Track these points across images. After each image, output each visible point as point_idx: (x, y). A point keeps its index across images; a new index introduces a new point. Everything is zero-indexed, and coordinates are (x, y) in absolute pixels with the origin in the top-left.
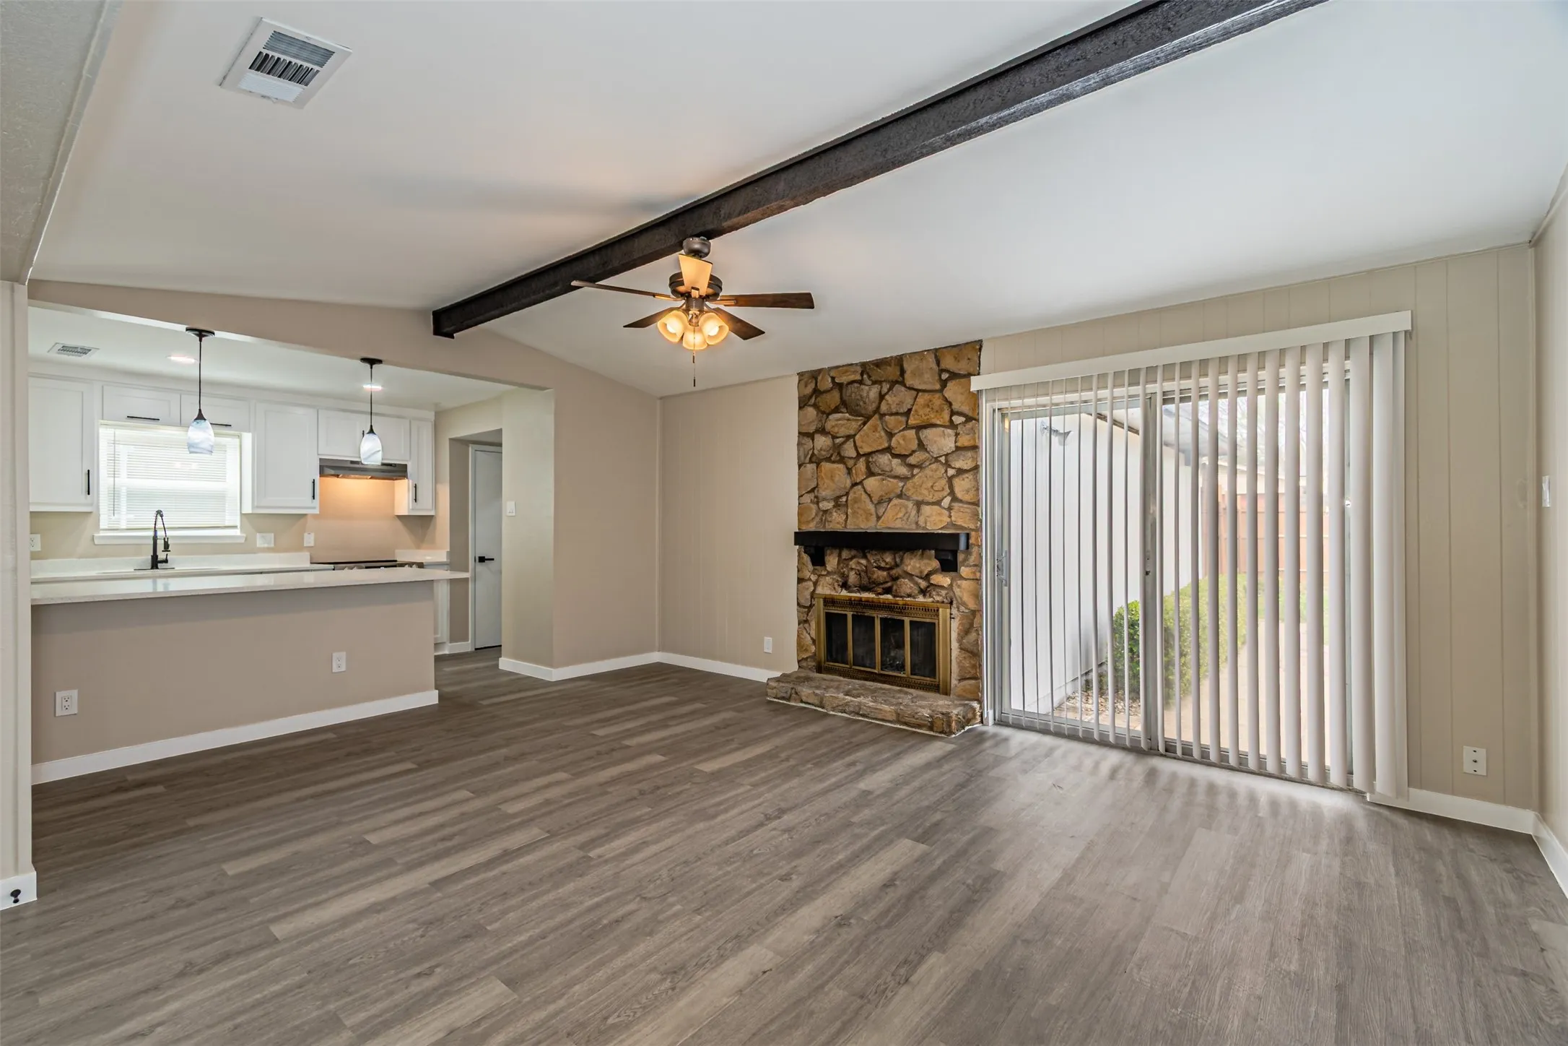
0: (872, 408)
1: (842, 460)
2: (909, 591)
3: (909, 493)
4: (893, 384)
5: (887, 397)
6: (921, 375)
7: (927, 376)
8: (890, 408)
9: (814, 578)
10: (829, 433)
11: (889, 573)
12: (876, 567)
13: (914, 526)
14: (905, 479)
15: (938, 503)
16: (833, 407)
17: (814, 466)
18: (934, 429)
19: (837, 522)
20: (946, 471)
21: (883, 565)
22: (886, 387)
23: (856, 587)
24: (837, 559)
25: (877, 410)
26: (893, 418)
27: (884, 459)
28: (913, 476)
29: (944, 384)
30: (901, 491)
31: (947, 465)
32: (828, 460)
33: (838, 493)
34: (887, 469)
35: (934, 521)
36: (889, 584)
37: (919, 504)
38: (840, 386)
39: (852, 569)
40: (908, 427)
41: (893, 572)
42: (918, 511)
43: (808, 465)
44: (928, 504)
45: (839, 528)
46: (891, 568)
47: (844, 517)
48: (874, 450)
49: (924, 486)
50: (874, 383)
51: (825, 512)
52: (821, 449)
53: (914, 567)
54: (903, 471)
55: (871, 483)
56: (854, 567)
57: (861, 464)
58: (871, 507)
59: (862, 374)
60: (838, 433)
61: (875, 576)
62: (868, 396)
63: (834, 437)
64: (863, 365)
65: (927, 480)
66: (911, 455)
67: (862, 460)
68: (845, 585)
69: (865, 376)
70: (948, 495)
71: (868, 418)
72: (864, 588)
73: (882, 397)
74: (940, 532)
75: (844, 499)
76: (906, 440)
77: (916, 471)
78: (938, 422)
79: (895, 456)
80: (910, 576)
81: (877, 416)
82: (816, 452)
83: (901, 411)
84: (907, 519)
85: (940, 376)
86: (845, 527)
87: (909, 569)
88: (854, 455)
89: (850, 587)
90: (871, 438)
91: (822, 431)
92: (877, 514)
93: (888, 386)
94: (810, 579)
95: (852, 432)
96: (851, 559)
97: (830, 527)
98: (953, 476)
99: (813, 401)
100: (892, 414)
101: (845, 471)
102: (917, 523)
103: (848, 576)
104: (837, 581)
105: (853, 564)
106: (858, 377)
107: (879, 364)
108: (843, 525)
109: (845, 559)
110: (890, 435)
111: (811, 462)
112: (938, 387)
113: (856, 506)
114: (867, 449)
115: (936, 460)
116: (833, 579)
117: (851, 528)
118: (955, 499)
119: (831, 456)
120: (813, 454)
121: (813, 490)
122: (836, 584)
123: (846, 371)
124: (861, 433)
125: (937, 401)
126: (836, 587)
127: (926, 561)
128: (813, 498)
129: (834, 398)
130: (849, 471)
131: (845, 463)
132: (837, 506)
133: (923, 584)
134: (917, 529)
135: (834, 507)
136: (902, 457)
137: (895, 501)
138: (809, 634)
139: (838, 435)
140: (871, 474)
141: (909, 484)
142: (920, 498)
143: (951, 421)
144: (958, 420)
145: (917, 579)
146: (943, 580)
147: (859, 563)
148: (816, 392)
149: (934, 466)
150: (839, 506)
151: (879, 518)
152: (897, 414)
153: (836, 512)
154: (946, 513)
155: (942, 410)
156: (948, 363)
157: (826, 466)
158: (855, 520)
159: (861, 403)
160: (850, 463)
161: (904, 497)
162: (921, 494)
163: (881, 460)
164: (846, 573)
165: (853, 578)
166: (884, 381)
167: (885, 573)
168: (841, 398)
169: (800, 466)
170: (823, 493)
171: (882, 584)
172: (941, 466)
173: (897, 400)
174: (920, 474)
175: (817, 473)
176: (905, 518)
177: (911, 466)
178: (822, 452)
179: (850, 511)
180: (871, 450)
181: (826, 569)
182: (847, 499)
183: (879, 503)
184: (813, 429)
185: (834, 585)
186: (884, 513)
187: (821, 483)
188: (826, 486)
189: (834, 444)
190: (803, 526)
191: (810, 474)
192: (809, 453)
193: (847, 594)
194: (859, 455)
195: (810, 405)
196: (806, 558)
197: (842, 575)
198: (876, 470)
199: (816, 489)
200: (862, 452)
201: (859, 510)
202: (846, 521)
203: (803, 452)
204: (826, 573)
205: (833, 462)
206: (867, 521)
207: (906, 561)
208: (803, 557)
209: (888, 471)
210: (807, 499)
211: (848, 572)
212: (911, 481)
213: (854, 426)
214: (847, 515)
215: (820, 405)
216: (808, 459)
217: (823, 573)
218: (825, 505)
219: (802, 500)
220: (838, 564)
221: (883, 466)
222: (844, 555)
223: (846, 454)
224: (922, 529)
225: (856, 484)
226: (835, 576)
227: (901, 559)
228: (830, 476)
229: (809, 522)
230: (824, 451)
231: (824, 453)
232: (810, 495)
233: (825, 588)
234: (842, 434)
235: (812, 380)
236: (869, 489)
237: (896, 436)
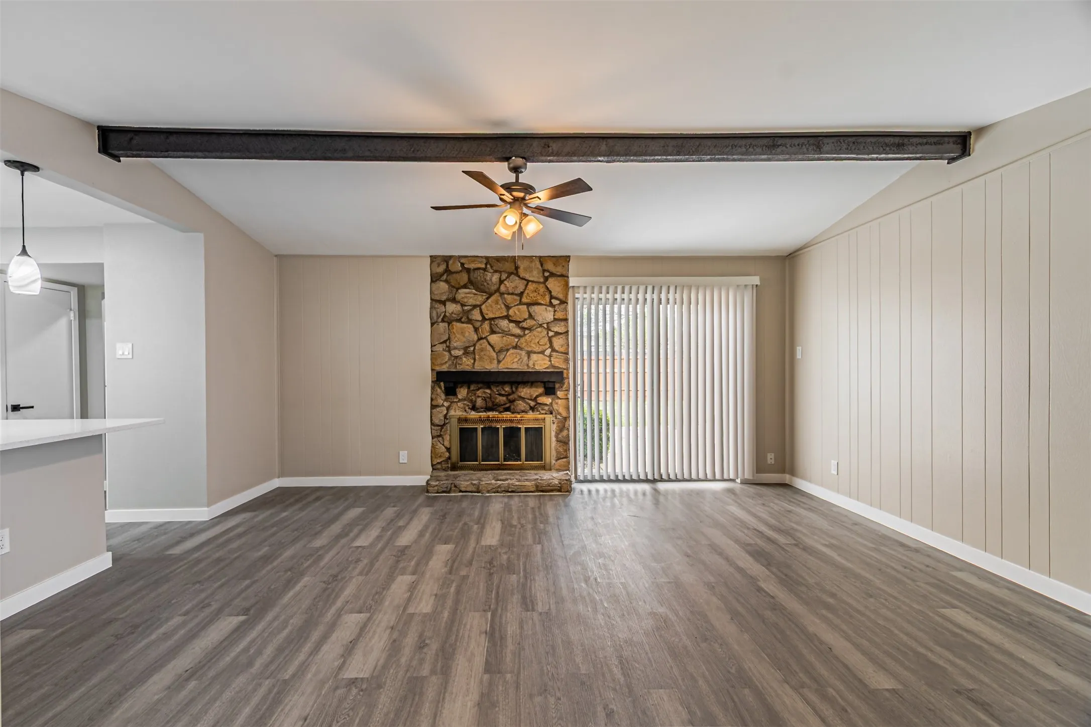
0: (494, 288)
1: (470, 321)
2: (523, 409)
3: (523, 346)
4: (510, 274)
5: (506, 282)
6: (531, 272)
7: (535, 273)
8: (508, 289)
9: (446, 404)
10: (459, 302)
11: (507, 398)
12: (498, 394)
13: (526, 367)
14: (519, 337)
15: (542, 352)
16: (462, 284)
17: (446, 325)
18: (539, 306)
19: (466, 364)
20: (548, 333)
21: (503, 392)
22: (504, 276)
23: (482, 408)
24: (466, 390)
25: (498, 290)
26: (510, 296)
27: (504, 323)
28: (525, 335)
29: (546, 279)
30: (516, 344)
31: (548, 329)
32: (459, 321)
33: (467, 345)
34: (506, 330)
35: (540, 363)
36: (508, 405)
37: (529, 353)
38: (468, 271)
39: (479, 397)
40: (521, 303)
41: (511, 397)
42: (529, 357)
43: (440, 324)
44: (535, 353)
45: (468, 369)
46: (509, 395)
47: (472, 361)
48: (496, 316)
49: (533, 342)
50: (496, 271)
51: (456, 357)
52: (452, 313)
53: (526, 393)
54: (518, 331)
55: (494, 338)
56: (480, 395)
57: (486, 326)
58: (494, 354)
59: (486, 264)
60: (467, 302)
61: (497, 401)
62: (491, 280)
63: (463, 305)
64: (487, 258)
65: (535, 337)
66: (523, 321)
67: (487, 322)
68: (474, 408)
69: (488, 266)
70: (549, 347)
71: (490, 295)
72: (488, 409)
73: (501, 282)
74: (544, 370)
75: (472, 349)
76: (518, 312)
77: (527, 332)
78: (542, 302)
79: (511, 321)
80: (523, 399)
81: (497, 294)
82: (447, 314)
83: (516, 292)
84: (521, 362)
85: (544, 274)
86: (473, 367)
87: (522, 394)
88: (480, 318)
89: (478, 409)
90: (493, 308)
91: (454, 300)
92: (497, 359)
93: (506, 275)
94: (443, 405)
95: (478, 303)
96: (478, 390)
97: (459, 368)
98: (552, 336)
99: (445, 277)
100: (509, 294)
101: (472, 329)
102: (528, 365)
103: (475, 401)
104: (468, 405)
105: (479, 393)
106: (483, 266)
107: (499, 259)
109: (473, 390)
110: (508, 308)
111: (443, 321)
112: (542, 280)
113: (482, 353)
114: (491, 316)
115: (541, 326)
116: (464, 404)
117: (478, 367)
118: (553, 350)
119: (461, 318)
120: (445, 316)
121: (445, 342)
122: (467, 408)
123: (474, 261)
124: (487, 304)
125: (542, 289)
126: (467, 410)
127: (534, 389)
128: (445, 348)
129: (464, 278)
130: (476, 330)
131: (472, 324)
132: (466, 353)
133: (532, 404)
134: (528, 368)
135: (464, 354)
136: (517, 323)
137: (511, 351)
138: (443, 445)
139: (467, 304)
140: (493, 332)
141: (522, 340)
142: (530, 349)
143: (551, 302)
144: (555, 302)
145: (527, 400)
146: (547, 400)
147: (485, 392)
148: (447, 271)
149: (539, 329)
150: (468, 353)
151: (499, 362)
152: (512, 294)
153: (465, 357)
154: (548, 359)
155: (545, 295)
156: (550, 266)
157: (457, 325)
158: (480, 363)
159: (485, 284)
160: (478, 324)
161: (518, 348)
162: (531, 346)
163: (501, 323)
164: (474, 399)
165: (479, 402)
166: (503, 271)
167: (504, 398)
168: (469, 279)
169: (432, 324)
170: (454, 344)
171: (502, 405)
172: (544, 330)
173: (513, 285)
174: (530, 334)
175: (449, 329)
176: (519, 362)
177: (524, 329)
178: (453, 315)
179: (477, 357)
180: (493, 316)
181: (457, 398)
182: (474, 349)
183: (499, 352)
184: (444, 298)
185: (465, 408)
186: (504, 358)
187: (452, 337)
188: (456, 339)
189: (463, 310)
190: (436, 367)
191: (442, 330)
192: (441, 315)
193: (477, 414)
194: (484, 319)
195: (441, 280)
196: (439, 390)
197: (471, 401)
198: (498, 330)
199: (448, 341)
200: (487, 317)
201: (484, 357)
202: (474, 364)
203: (434, 314)
204: (457, 400)
205: (463, 323)
206: (490, 364)
207: (520, 389)
208: (437, 390)
209: (506, 331)
210: (440, 348)
211: (476, 399)
212: (523, 338)
213: (480, 299)
214: (475, 360)
215: (451, 281)
216: (440, 320)
217: (455, 400)
218: (456, 353)
219: (435, 349)
220: (468, 394)
221: (502, 327)
222: (472, 387)
223: (474, 318)
224: (532, 369)
225: (482, 338)
226: (465, 402)
227: (517, 388)
228: (460, 332)
229: (442, 364)
230: (455, 314)
231: (455, 316)
232: (442, 345)
233: (457, 411)
234: (470, 304)
235: (442, 263)
236: (492, 342)
237: (512, 308)
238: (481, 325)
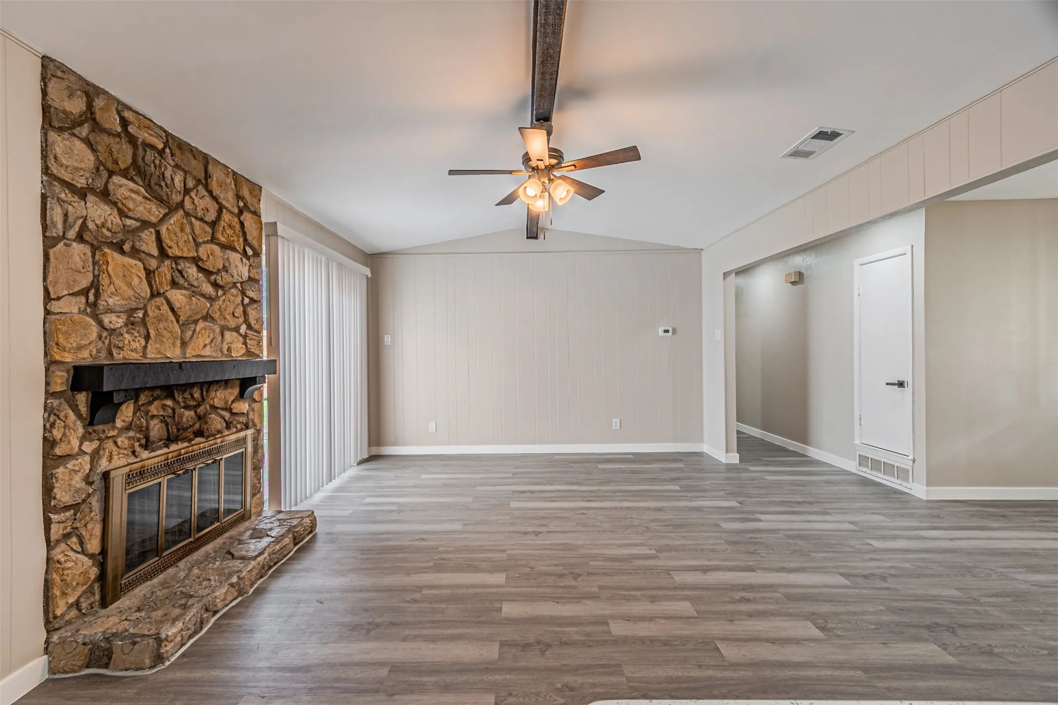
0: (176, 198)
1: (135, 253)
2: (218, 426)
3: (215, 316)
4: (199, 182)
5: (195, 195)
6: (226, 191)
7: (229, 195)
8: (196, 209)
9: (88, 447)
10: (113, 203)
11: (196, 412)
12: (184, 407)
13: (220, 354)
14: (211, 299)
15: (235, 329)
16: (123, 166)
17: (87, 250)
18: (235, 253)
19: (131, 348)
20: (243, 299)
21: (192, 402)
22: (190, 182)
23: (161, 440)
25: (180, 204)
26: (196, 222)
27: (192, 271)
28: (218, 297)
29: (240, 211)
30: (207, 313)
31: (243, 293)
32: (119, 247)
33: (134, 305)
34: (195, 284)
35: (236, 348)
36: (197, 426)
37: (223, 329)
38: (133, 141)
39: (153, 417)
40: (214, 241)
41: (201, 410)
42: (222, 336)
43: (75, 244)
44: (228, 329)
45: (135, 357)
46: (199, 405)
47: (143, 343)
48: (185, 255)
49: (227, 310)
50: (177, 166)
51: (112, 332)
52: (103, 225)
53: (220, 399)
54: (208, 289)
55: (178, 297)
56: (155, 413)
57: (166, 268)
58: (177, 328)
59: (164, 145)
60: (133, 211)
61: (184, 419)
62: (172, 179)
63: (122, 214)
64: (165, 132)
65: (228, 304)
66: (216, 273)
67: (167, 262)
68: (147, 444)
69: (169, 151)
70: (244, 322)
71: (170, 209)
72: (169, 440)
73: (186, 191)
74: (240, 359)
75: (140, 314)
76: (212, 256)
77: (219, 292)
78: (237, 247)
79: (200, 269)
80: (215, 409)
81: (181, 212)
82: (91, 225)
83: (206, 219)
84: (215, 345)
85: (238, 202)
86: (144, 355)
87: (215, 402)
88: (155, 252)
89: (154, 443)
90: (177, 237)
91: (105, 195)
92: (182, 338)
93: (193, 182)
94: (82, 452)
95: (153, 218)
96: (150, 403)
97: (118, 356)
98: (249, 305)
99: (83, 131)
100: (197, 218)
101: (143, 274)
102: (222, 350)
103: (147, 428)
105: (154, 409)
106: (160, 146)
107: (182, 145)
108: (141, 354)
109: (143, 405)
110: (197, 245)
111: (80, 238)
112: (236, 211)
113: (161, 326)
114: (178, 253)
115: (235, 285)
116: (129, 438)
117: (153, 355)
118: (249, 326)
119: (123, 242)
120: (85, 227)
121: (85, 292)
122: (137, 444)
123: (144, 127)
124: (167, 225)
125: (237, 226)
126: (137, 449)
127: (230, 390)
128: (83, 307)
129: (125, 155)
130: (149, 273)
131: (140, 260)
132: (130, 324)
133: (226, 416)
134: (221, 357)
135: (126, 325)
136: (207, 273)
137: (201, 325)
138: (83, 552)
139: (130, 214)
140: (174, 284)
141: (216, 306)
142: (223, 323)
143: (244, 249)
144: (250, 251)
145: (221, 412)
146: (243, 406)
147: (164, 407)
149: (233, 291)
150: (133, 323)
151: (184, 344)
152: (202, 220)
153: (127, 332)
154: (241, 339)
155: (240, 236)
156: (245, 193)
157: (115, 257)
158: (158, 346)
159: (163, 184)
160: (153, 264)
161: (209, 319)
162: (224, 318)
163: (188, 270)
164: (145, 424)
166: (189, 172)
167: (192, 413)
168: (134, 161)
169: (49, 243)
170: (110, 300)
171: (190, 427)
172: (239, 293)
173: (203, 204)
174: (224, 297)
175: (95, 263)
176: (213, 344)
177: (216, 285)
178: (104, 231)
179: (152, 333)
180: (180, 255)
181: (114, 428)
182: (146, 314)
183: (183, 324)
184: (81, 183)
185: (133, 446)
186: (191, 337)
187: (104, 281)
188: (112, 289)
189: (124, 226)
190: (66, 354)
191: (77, 262)
192: (75, 222)
193: (153, 454)
194: (163, 253)
195: (74, 135)
196: (72, 416)
197: (140, 429)
198: (181, 281)
199: (93, 291)
200: (170, 252)
201: (165, 333)
202: (145, 347)
203: (56, 214)
204: (114, 433)
205: (122, 252)
206: (172, 348)
207: (212, 394)
208: (66, 417)
209: (195, 287)
210: (72, 306)
211: (147, 423)
212: (217, 303)
213: (154, 212)
214: (147, 337)
215: (99, 148)
216: (72, 234)
217: (112, 433)
218: (115, 321)
219: (55, 307)
220: (135, 413)
221: (191, 279)
222: (143, 399)
223: (144, 248)
224: (227, 357)
225: (159, 294)
226: (131, 434)
227: (207, 391)
228: (121, 274)
229: (80, 348)
230: (109, 230)
231: (108, 234)
232: (78, 299)
233: (115, 457)
234: (138, 215)
235: (79, 92)
236: (177, 305)
237: (203, 246)
238: (158, 267)
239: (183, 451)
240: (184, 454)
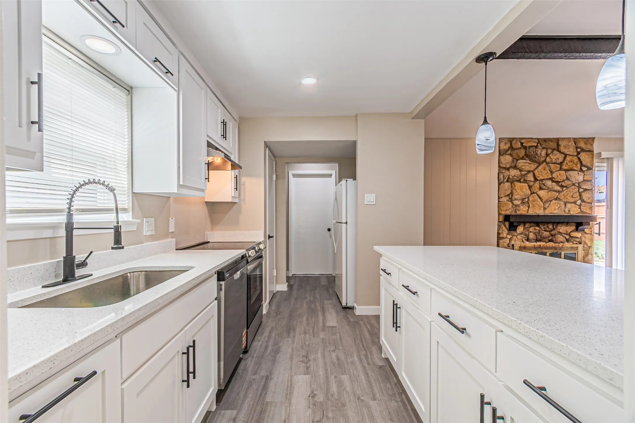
0: (542, 159)
1: (525, 181)
2: (562, 240)
3: (562, 198)
4: (554, 150)
5: (550, 155)
6: (569, 148)
7: (571, 149)
8: (552, 160)
9: (509, 237)
10: (518, 169)
11: (550, 233)
12: (544, 231)
13: (563, 213)
14: (559, 192)
15: (575, 203)
16: (521, 156)
17: (509, 184)
18: (573, 172)
19: (523, 210)
20: (579, 190)
21: (548, 229)
22: (549, 151)
23: (534, 240)
24: (523, 228)
25: (545, 161)
26: (553, 165)
27: (549, 183)
28: (563, 191)
29: (579, 153)
30: (557, 197)
31: (579, 187)
32: (519, 181)
33: (524, 197)
34: (551, 187)
35: (574, 210)
36: (550, 238)
37: (565, 204)
38: (525, 148)
39: (531, 232)
40: (561, 169)
41: (553, 232)
42: (565, 205)
43: (506, 183)
44: (569, 203)
45: (524, 213)
46: (552, 231)
47: (527, 208)
48: (545, 178)
49: (569, 195)
50: (544, 148)
51: (516, 206)
52: (514, 176)
53: (564, 230)
54: (559, 188)
55: (542, 193)
56: (532, 231)
57: (537, 185)
58: (542, 204)
59: (538, 143)
60: (524, 169)
61: (544, 235)
62: (541, 154)
63: (521, 171)
64: (538, 139)
65: (570, 192)
66: (562, 182)
67: (538, 182)
68: (528, 240)
69: (539, 145)
70: (580, 199)
71: (540, 164)
72: (537, 240)
73: (547, 155)
74: (576, 215)
75: (527, 200)
76: (560, 175)
77: (564, 189)
78: (576, 169)
79: (553, 181)
80: (560, 233)
81: (545, 163)
82: (511, 177)
83: (558, 162)
84: (560, 209)
85: (577, 150)
86: (528, 212)
87: (561, 231)
88: (533, 180)
89: (530, 240)
90: (542, 173)
91: (515, 167)
92: (544, 207)
93: (551, 151)
94: (506, 238)
95: (532, 169)
96: (530, 227)
97: (518, 213)
98: (582, 192)
99: (509, 152)
100: (552, 163)
101: (528, 187)
102: (564, 211)
103: (528, 235)
104: (525, 238)
105: (531, 229)
106: (535, 145)
107: (545, 140)
108: (527, 212)
109: (527, 228)
110: (552, 173)
111: (507, 181)
112: (576, 154)
113: (534, 203)
114: (542, 178)
115: (574, 185)
116: (521, 237)
117: (531, 212)
118: (583, 201)
119: (521, 179)
120: (509, 178)
121: (508, 195)
122: (524, 239)
123: (531, 141)
124: (538, 170)
125: (575, 160)
126: (524, 241)
127: (569, 227)
128: (508, 199)
129: (522, 152)
130: (530, 187)
131: (527, 183)
132: (523, 203)
133: (567, 237)
134: (565, 213)
135: (521, 203)
136: (557, 182)
137: (554, 201)
140: (541, 189)
141: (562, 194)
142: (566, 200)
143: (581, 168)
144: (584, 169)
145: (564, 235)
146: (578, 235)
147: (535, 229)
148: (511, 148)
149: (573, 187)
150: (524, 203)
151: (545, 209)
152: (555, 163)
153: (522, 205)
154: (578, 207)
155: (577, 164)
156: (582, 145)
157: (518, 184)
158: (533, 209)
159: (537, 156)
160: (532, 183)
161: (558, 199)
162: (567, 199)
163: (547, 183)
164: (527, 234)
165: (532, 236)
166: (549, 148)
167: (548, 233)
168: (526, 153)
169: (499, 184)
170: (516, 196)
171: (547, 238)
172: (576, 187)
173: (555, 157)
174: (567, 190)
175: (511, 187)
176: (559, 209)
177: (562, 186)
178: (515, 177)
179: (531, 205)
180: (543, 178)
181: (516, 233)
182: (528, 200)
183: (545, 202)
184: (508, 166)
185: (522, 239)
186: (548, 206)
187: (514, 191)
188: (517, 193)
189: (521, 174)
190: (503, 212)
191: (507, 187)
192: (506, 177)
193: (530, 243)
194: (536, 179)
195: (507, 154)
196: (504, 228)
197: (526, 235)
198: (544, 187)
199: (511, 195)
200: (538, 179)
201: (536, 205)
202: (528, 210)
203: (501, 177)
204: (517, 234)
205: (521, 182)
206: (539, 210)
207: (559, 227)
208: (503, 228)
209: (551, 188)
210: (504, 199)
211: (528, 233)
212: (562, 193)
213: (533, 166)
214: (529, 207)
215: (514, 155)
216: (505, 180)
217: (515, 234)
218: (516, 202)
219: (501, 200)
220: (524, 230)
221: (548, 186)
222: (527, 226)
223: (528, 179)
224: (567, 214)
225: (534, 193)
226: (522, 236)
227: (556, 226)
228: (520, 188)
229: (507, 210)
230: (516, 177)
231: (516, 178)
232: (507, 197)
233: (517, 241)
234: (526, 170)
235: (508, 142)
236: (541, 196)
237: (555, 173)
238: (534, 184)
239: (542, 245)
240: (542, 246)
